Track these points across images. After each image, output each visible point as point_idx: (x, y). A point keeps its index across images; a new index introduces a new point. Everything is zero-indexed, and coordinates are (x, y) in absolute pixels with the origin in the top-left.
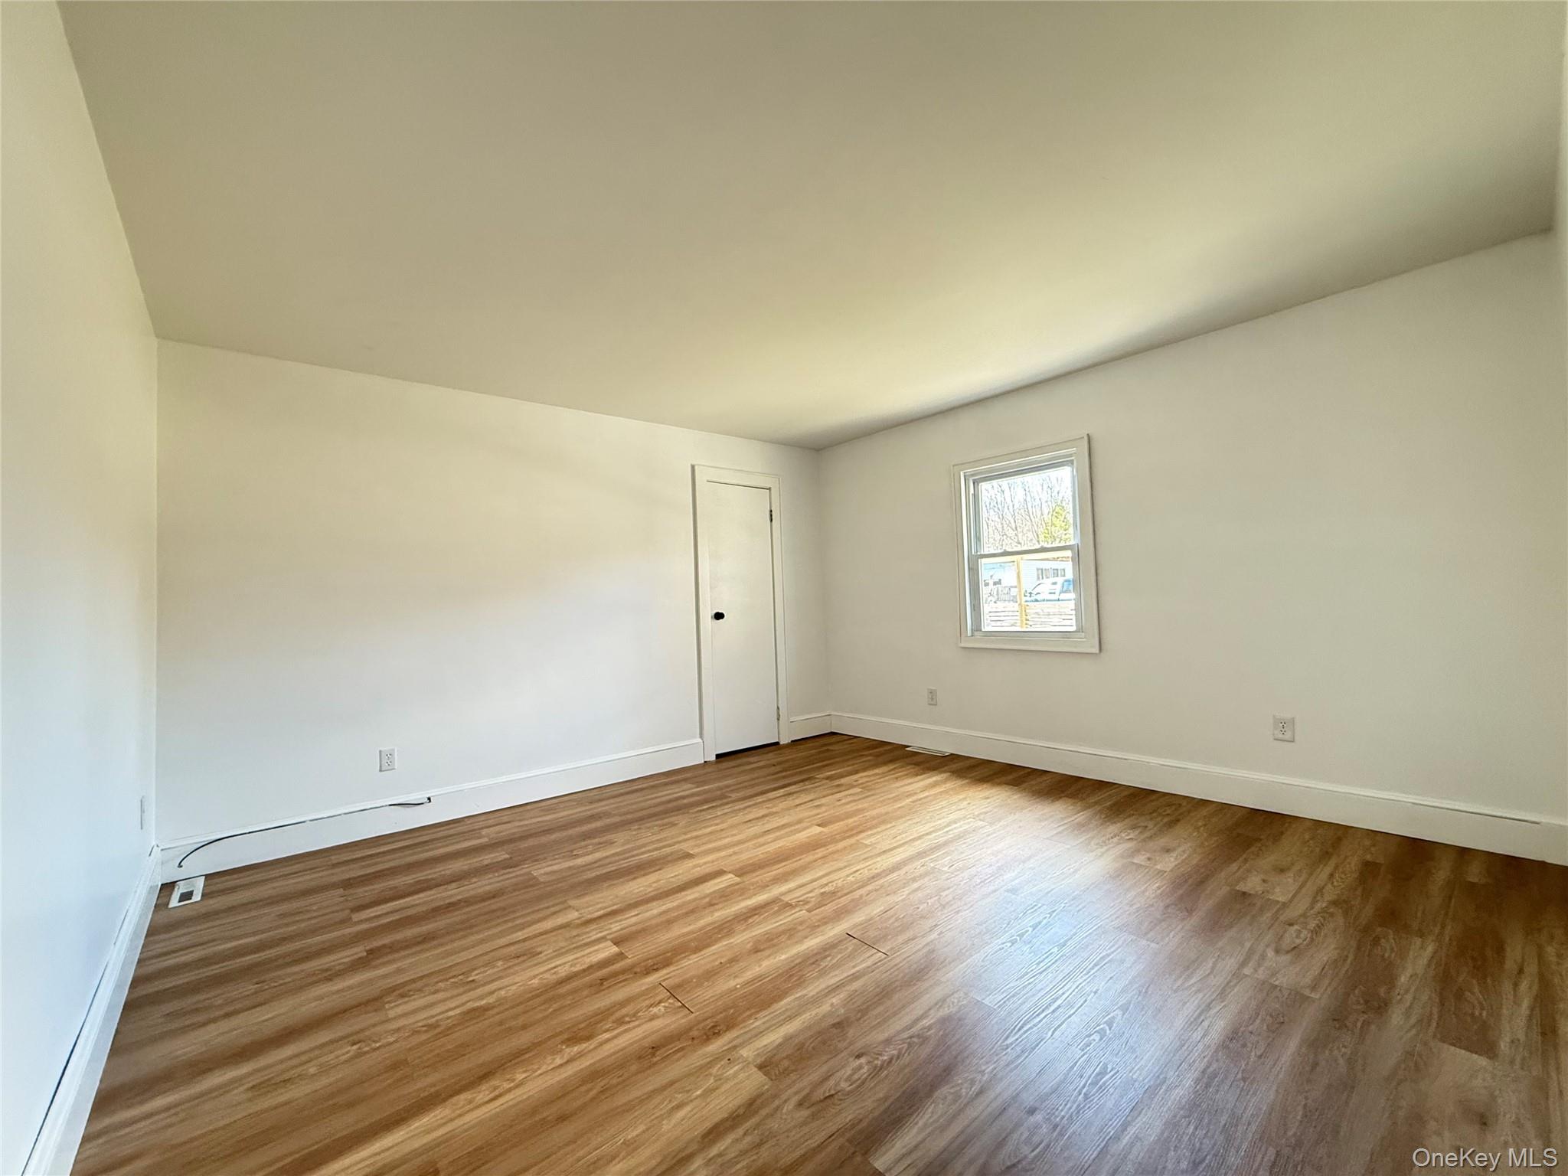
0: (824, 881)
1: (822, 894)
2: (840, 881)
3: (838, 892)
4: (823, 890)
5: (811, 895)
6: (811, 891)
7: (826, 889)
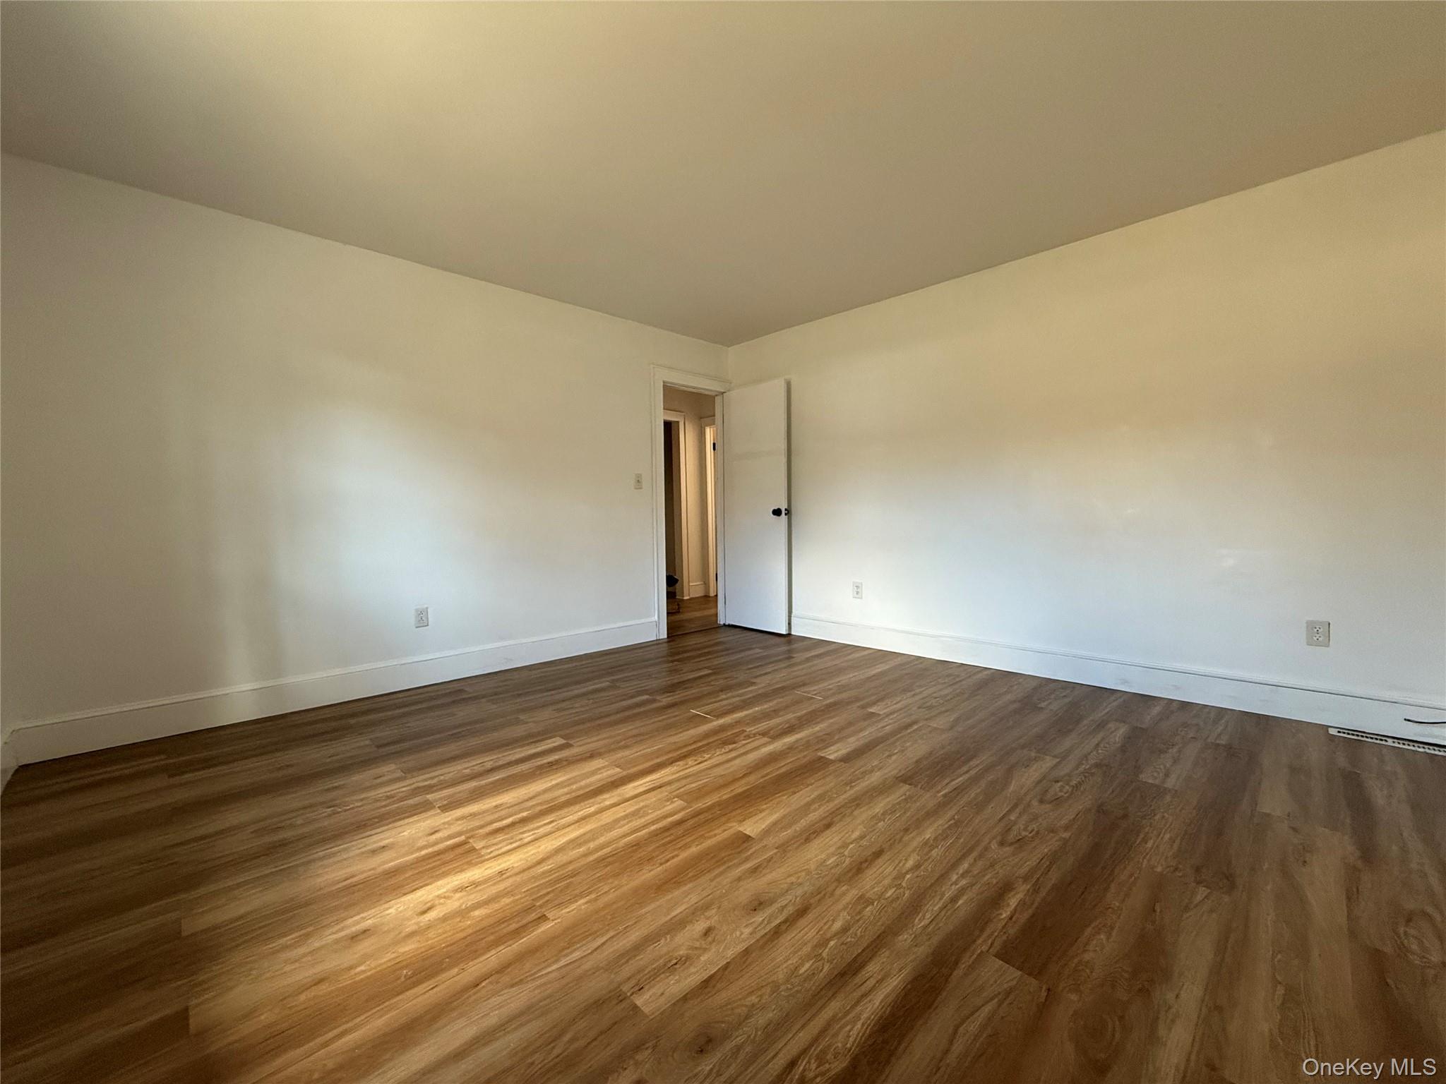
0: (733, 754)
1: (734, 743)
2: (717, 754)
3: (720, 744)
4: (734, 745)
5: (744, 742)
6: (744, 745)
7: (731, 747)
